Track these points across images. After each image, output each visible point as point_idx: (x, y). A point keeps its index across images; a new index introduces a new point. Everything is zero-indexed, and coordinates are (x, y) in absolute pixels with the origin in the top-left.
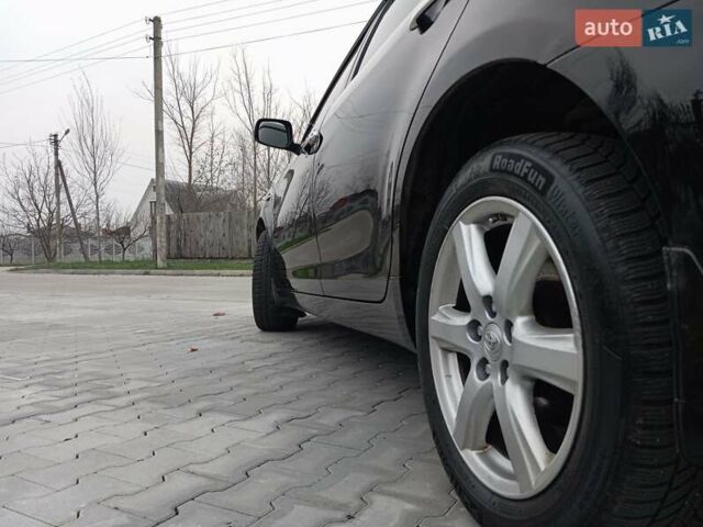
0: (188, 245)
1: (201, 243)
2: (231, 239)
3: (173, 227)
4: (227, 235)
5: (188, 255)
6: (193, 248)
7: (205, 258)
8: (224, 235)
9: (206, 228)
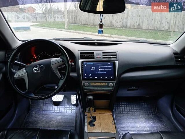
0: (77, 20)
1: (81, 20)
2: (89, 19)
3: (73, 14)
4: (88, 17)
5: (77, 23)
6: (79, 21)
7: (81, 24)
8: (87, 17)
9: (82, 15)
